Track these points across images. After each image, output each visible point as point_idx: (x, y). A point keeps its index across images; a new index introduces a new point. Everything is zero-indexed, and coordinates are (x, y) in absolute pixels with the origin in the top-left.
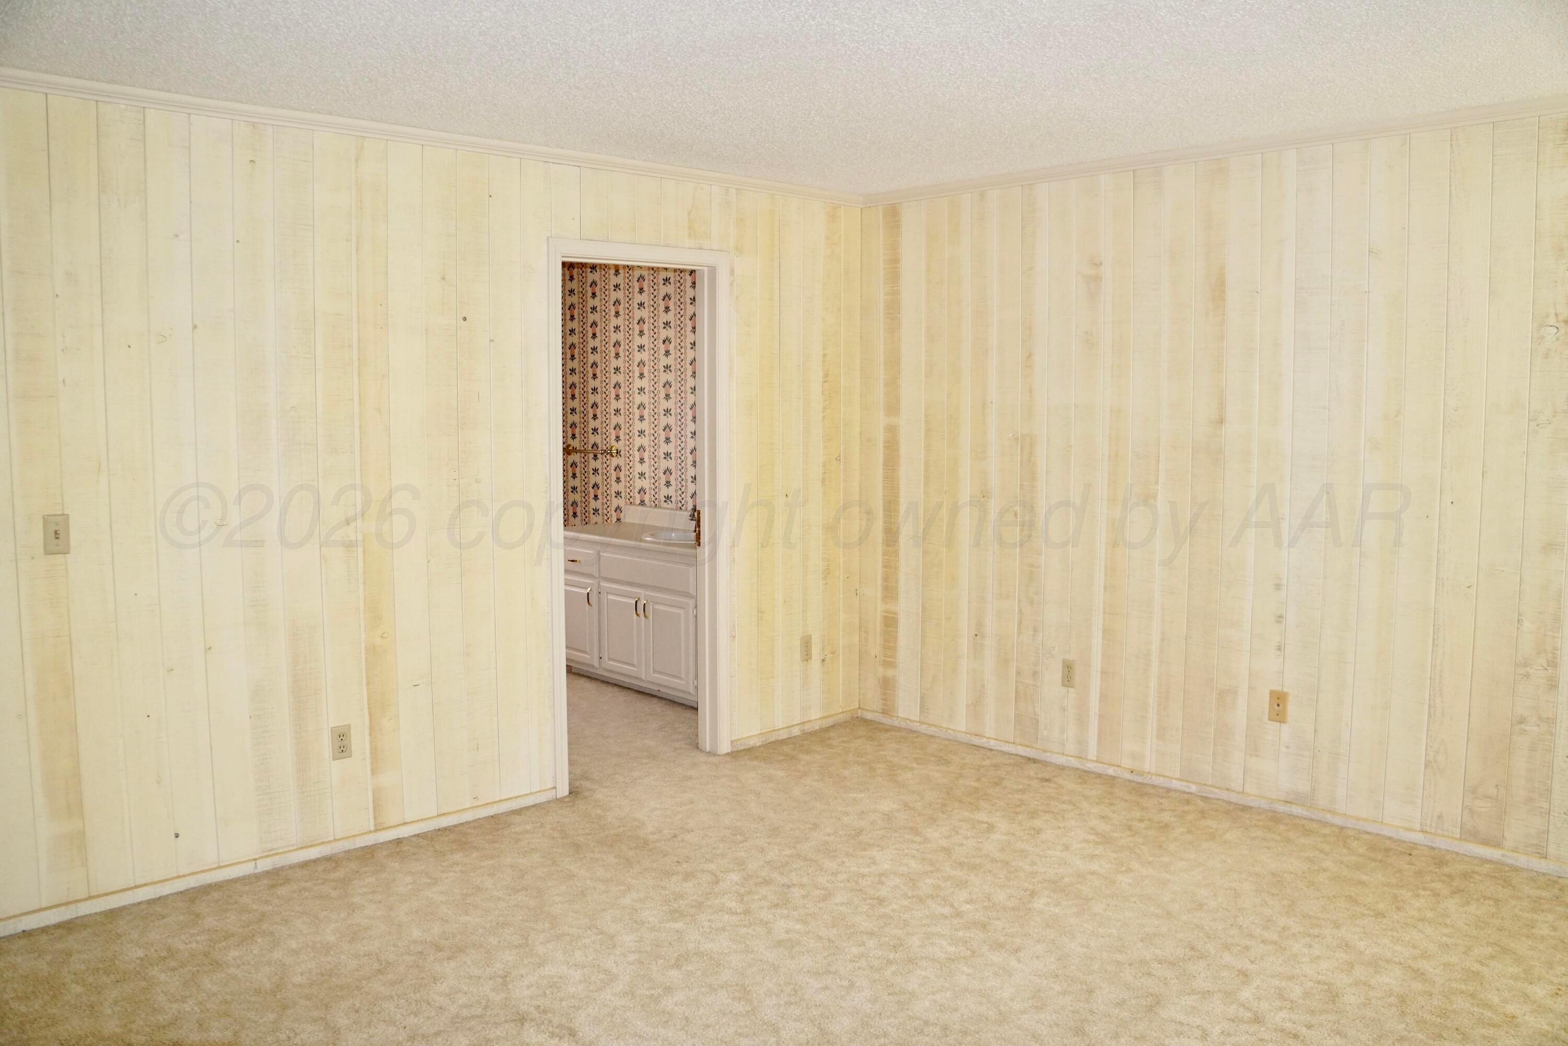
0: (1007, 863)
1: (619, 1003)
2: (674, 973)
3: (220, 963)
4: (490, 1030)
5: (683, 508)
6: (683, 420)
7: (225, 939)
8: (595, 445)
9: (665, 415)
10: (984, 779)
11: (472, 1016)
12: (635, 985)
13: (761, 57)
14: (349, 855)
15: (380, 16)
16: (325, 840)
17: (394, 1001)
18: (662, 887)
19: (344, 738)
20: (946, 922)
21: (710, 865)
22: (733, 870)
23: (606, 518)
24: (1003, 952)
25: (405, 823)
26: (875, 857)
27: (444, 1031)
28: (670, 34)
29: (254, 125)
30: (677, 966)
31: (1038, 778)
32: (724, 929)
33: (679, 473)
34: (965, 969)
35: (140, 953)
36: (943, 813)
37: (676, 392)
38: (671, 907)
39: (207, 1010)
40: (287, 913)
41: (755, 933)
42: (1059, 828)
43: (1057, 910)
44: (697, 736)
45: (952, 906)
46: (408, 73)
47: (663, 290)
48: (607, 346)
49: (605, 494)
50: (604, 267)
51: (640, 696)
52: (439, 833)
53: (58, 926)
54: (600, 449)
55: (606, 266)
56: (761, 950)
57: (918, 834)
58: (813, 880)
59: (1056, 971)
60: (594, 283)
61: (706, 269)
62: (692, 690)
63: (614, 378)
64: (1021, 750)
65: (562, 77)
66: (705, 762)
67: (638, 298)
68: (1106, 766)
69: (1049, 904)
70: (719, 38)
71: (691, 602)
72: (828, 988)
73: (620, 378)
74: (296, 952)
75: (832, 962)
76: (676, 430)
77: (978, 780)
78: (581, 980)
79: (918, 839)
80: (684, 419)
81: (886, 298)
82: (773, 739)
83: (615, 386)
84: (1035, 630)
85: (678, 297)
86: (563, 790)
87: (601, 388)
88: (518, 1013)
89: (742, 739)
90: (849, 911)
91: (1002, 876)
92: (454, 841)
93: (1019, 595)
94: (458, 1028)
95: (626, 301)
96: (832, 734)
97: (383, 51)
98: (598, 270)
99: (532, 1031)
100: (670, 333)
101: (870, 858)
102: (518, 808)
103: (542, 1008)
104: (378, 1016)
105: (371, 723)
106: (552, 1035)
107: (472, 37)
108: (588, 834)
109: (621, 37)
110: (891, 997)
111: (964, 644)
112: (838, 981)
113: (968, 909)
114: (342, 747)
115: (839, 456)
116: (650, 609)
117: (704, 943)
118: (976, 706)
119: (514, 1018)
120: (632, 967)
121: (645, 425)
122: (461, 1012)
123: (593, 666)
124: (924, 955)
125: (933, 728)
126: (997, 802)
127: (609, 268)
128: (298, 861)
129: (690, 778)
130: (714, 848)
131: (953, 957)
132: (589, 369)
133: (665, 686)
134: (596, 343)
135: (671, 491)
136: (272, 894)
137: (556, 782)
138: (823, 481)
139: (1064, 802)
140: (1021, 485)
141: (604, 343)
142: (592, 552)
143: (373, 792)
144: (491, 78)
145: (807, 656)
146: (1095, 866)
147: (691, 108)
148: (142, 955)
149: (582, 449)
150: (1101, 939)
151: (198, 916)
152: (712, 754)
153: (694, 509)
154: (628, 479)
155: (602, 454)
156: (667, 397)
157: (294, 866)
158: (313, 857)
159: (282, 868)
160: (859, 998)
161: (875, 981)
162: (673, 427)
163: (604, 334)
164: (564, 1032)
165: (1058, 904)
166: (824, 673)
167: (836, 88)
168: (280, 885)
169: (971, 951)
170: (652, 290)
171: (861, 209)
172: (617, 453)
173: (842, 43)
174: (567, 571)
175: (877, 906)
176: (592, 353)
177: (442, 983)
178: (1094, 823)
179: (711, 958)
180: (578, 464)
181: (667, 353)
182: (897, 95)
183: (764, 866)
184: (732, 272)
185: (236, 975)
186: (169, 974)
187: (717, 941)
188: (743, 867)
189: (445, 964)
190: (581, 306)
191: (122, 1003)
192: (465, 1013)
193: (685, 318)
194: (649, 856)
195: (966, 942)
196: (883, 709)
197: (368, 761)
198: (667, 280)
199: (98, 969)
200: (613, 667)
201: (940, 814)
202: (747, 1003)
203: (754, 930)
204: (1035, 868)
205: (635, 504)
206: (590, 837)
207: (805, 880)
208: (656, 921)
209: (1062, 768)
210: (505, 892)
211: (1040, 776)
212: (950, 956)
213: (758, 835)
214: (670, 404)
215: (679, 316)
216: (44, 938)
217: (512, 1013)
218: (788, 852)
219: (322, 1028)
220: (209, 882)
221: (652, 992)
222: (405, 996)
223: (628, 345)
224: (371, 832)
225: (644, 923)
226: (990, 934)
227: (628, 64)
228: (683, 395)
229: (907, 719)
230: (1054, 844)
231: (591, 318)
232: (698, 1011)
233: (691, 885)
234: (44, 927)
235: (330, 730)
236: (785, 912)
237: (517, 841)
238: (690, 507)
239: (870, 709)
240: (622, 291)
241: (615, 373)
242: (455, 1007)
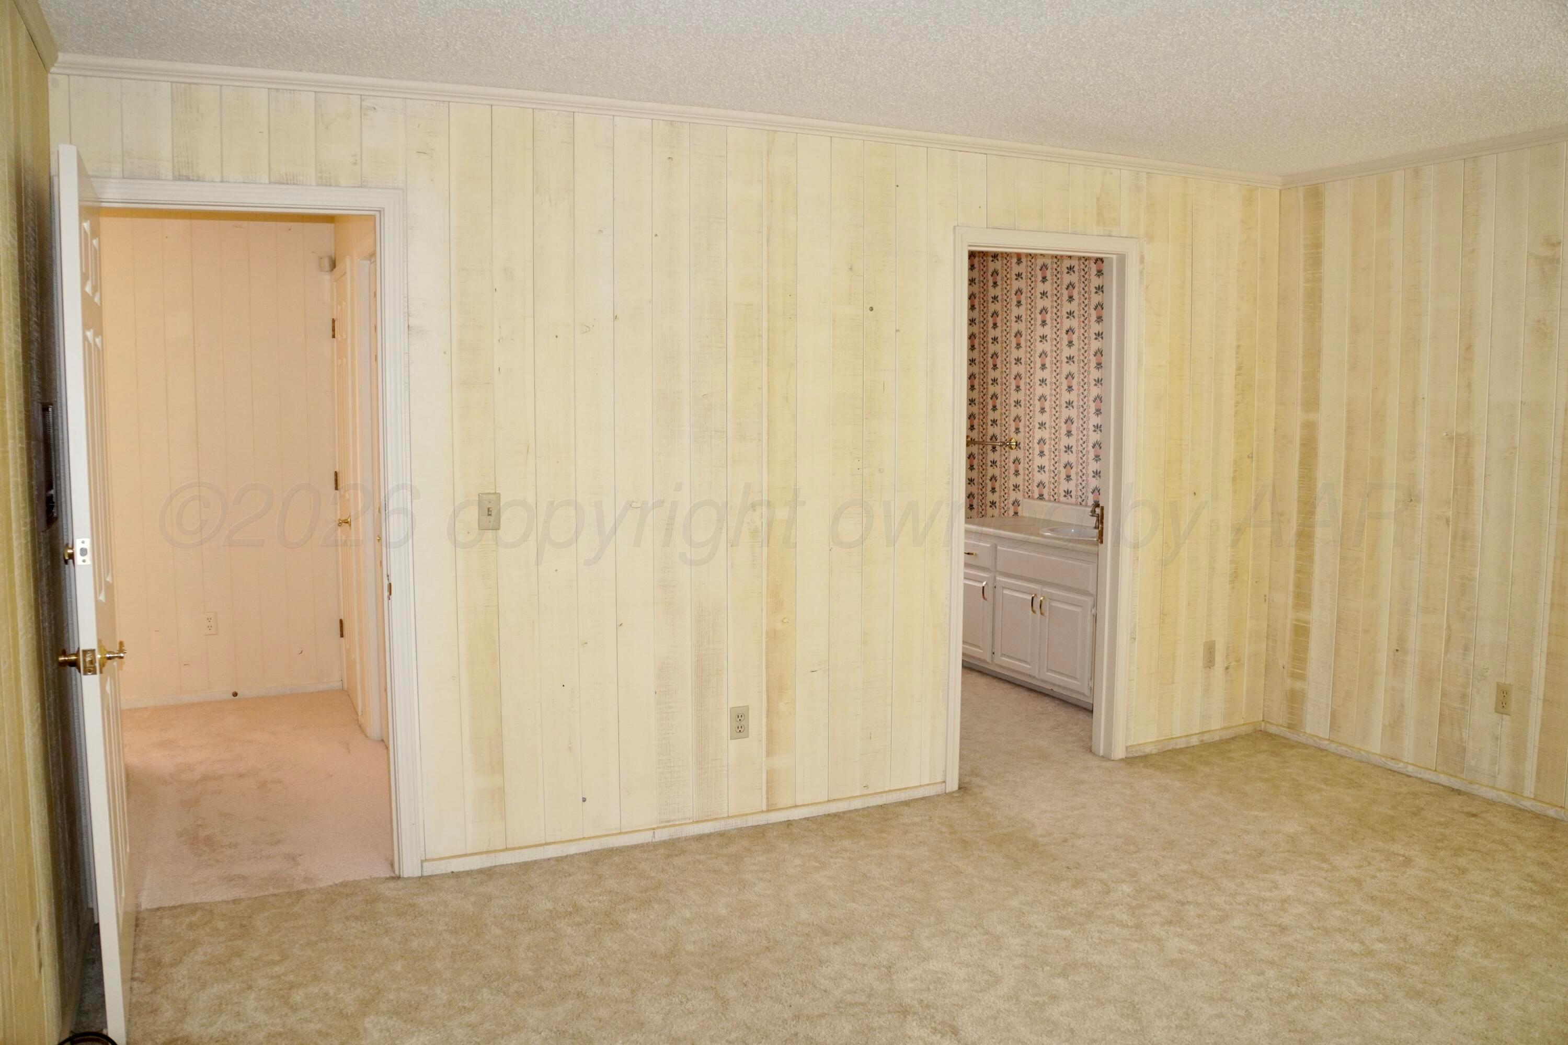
0: (1427, 902)
1: (1003, 1006)
2: (1060, 981)
3: (620, 923)
4: (873, 1018)
5: (1084, 503)
6: (1085, 413)
7: (625, 902)
8: (994, 437)
9: (1067, 407)
10: (1400, 808)
11: (856, 1003)
12: (1019, 989)
13: (1180, 33)
14: (742, 832)
15: (796, 12)
16: (719, 816)
17: (781, 979)
18: (1051, 892)
19: (742, 719)
20: (1355, 960)
21: (1101, 874)
22: (1124, 881)
23: (1003, 511)
24: (1421, 1001)
25: (796, 806)
26: (1278, 881)
27: (828, 1015)
28: (1086, 14)
29: (672, 123)
30: (1064, 974)
31: (1463, 812)
32: (1113, 942)
33: (1081, 467)
34: (1377, 1015)
35: (550, 906)
36: (1354, 841)
37: (1079, 383)
38: (1060, 914)
39: (608, 966)
40: (682, 883)
41: (1146, 949)
42: (1489, 870)
43: (1486, 962)
44: (1091, 738)
45: (1362, 943)
46: (820, 67)
47: (1067, 279)
48: (1008, 336)
49: (1003, 487)
50: (1006, 256)
51: (1032, 695)
52: (829, 818)
53: (481, 871)
54: (998, 441)
55: (1008, 254)
56: (1153, 968)
57: (1325, 860)
58: (1209, 899)
59: (1486, 1033)
60: (995, 272)
61: (1114, 256)
62: (1087, 692)
63: (1015, 369)
64: (1444, 779)
65: (972, 64)
66: (1098, 767)
67: (1041, 287)
68: (1546, 806)
69: (1476, 954)
70: (1137, 16)
71: (1089, 600)
72: (1223, 1016)
73: (1021, 369)
74: (689, 922)
75: (1228, 988)
76: (1078, 423)
77: (1394, 808)
78: (965, 979)
79: (1325, 866)
80: (1086, 411)
81: (1306, 285)
82: (1170, 748)
83: (1016, 377)
84: (1466, 649)
85: (1083, 285)
86: (953, 785)
87: (1002, 378)
88: (901, 1005)
89: (1139, 745)
90: (1249, 936)
91: (1420, 916)
92: (843, 828)
93: (1448, 609)
94: (842, 1013)
95: (1028, 291)
96: (1233, 747)
97: (797, 46)
98: (1000, 259)
99: (914, 1024)
100: (1074, 323)
101: (1272, 882)
102: (907, 799)
103: (926, 1002)
104: (765, 992)
105: (768, 706)
106: (935, 1031)
107: (885, 28)
108: (977, 832)
109: (1035, 20)
110: (1292, 1034)
111: (1383, 659)
112: (1234, 1009)
113: (1380, 948)
114: (740, 728)
115: (1252, 454)
116: (1046, 608)
117: (1093, 954)
118: (1394, 727)
119: (897, 1009)
120: (1018, 971)
121: (1046, 418)
122: (845, 998)
123: (985, 661)
124: (1329, 993)
125: (1344, 748)
126: (1416, 834)
127: (1011, 257)
128: (693, 834)
129: (1082, 782)
130: (1105, 856)
131: (1363, 999)
132: (990, 359)
133: (1059, 686)
134: (997, 333)
135: (1071, 486)
136: (669, 864)
137: (945, 776)
138: (1234, 479)
139: (1494, 841)
140: (1455, 490)
141: (1005, 333)
142: (989, 545)
143: (767, 773)
144: (901, 68)
145: (1210, 662)
146: (1533, 919)
147: (1103, 90)
148: (551, 908)
149: (981, 440)
150: (1541, 1003)
151: (600, 877)
152: (1106, 758)
153: (1097, 505)
154: (1027, 472)
155: (1001, 446)
156: (1070, 388)
157: (690, 839)
158: (707, 831)
159: (678, 840)
160: (1256, 1030)
161: (1274, 1014)
162: (1075, 420)
163: (1006, 324)
164: (947, 1029)
165: (1487, 956)
166: (1227, 681)
167: (1260, 62)
168: (676, 856)
169: (1383, 995)
170: (1055, 279)
171: (1280, 190)
172: (1016, 445)
173: (1270, 13)
174: (967, 565)
175: (1279, 934)
176: (993, 343)
177: (827, 967)
178: (1532, 869)
179: (1099, 971)
180: (976, 455)
181: (1070, 343)
182: (1328, 66)
183: (1157, 880)
184: (1142, 259)
185: (634, 937)
186: (574, 928)
187: (1106, 953)
188: (1136, 879)
189: (831, 948)
190: (982, 296)
191: (534, 949)
192: (849, 998)
193: (1089, 308)
194: (1038, 858)
195: (1378, 985)
196: (1288, 723)
197: (764, 743)
198: (1071, 269)
199: (514, 915)
200: (1004, 662)
201: (1350, 842)
202: (1135, 1022)
203: (1145, 946)
204: (1459, 911)
205: (1033, 498)
206: (978, 834)
207: (1201, 899)
208: (1044, 926)
209: (1491, 803)
210: (892, 882)
211: (1465, 809)
212: (1359, 998)
213: (1153, 847)
214: (1073, 396)
215: (1083, 305)
216: (469, 881)
217: (895, 1004)
218: (1184, 867)
219: (712, 997)
220: (611, 846)
221: (1037, 999)
222: (792, 976)
223: (1030, 335)
224: (763, 812)
225: (1031, 926)
226: (1406, 979)
227: (1040, 47)
228: (1086, 387)
229: (1316, 736)
230: (1482, 887)
231: (992, 307)
232: (1084, 1024)
233: (1081, 893)
234: (469, 871)
235: (729, 710)
236: (1179, 930)
237: (906, 832)
238: (1091, 502)
239: (1274, 722)
240: (1024, 280)
241: (1016, 364)
242: (840, 991)
